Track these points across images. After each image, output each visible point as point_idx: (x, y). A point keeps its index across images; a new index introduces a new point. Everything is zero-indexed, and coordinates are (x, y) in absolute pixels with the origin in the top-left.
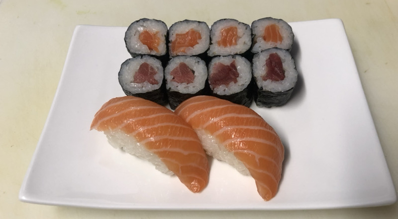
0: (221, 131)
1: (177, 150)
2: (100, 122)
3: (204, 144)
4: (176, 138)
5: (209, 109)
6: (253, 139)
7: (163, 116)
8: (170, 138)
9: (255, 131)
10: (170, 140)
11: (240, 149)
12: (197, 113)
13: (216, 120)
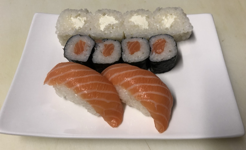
6: (153, 92)
9: (155, 87)
11: (145, 99)
12: (116, 74)
13: (129, 79)
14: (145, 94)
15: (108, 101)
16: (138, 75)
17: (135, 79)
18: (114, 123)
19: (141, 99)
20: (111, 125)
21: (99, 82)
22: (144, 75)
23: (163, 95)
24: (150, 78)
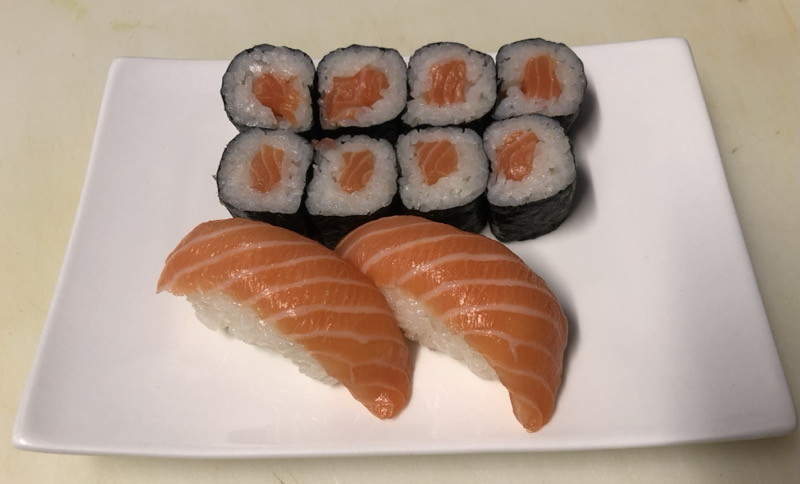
0: (436, 292)
1: (346, 334)
2: (177, 276)
3: (399, 318)
4: (340, 309)
5: (410, 245)
6: (503, 307)
7: (313, 262)
8: (329, 308)
9: (509, 288)
10: (330, 312)
11: (478, 329)
12: (385, 253)
13: (425, 268)
14: (477, 313)
15: (363, 339)
16: (455, 251)
17: (445, 266)
18: (384, 406)
19: (467, 328)
20: (377, 413)
21: (330, 280)
22: (474, 252)
23: (535, 313)
24: (492, 262)
